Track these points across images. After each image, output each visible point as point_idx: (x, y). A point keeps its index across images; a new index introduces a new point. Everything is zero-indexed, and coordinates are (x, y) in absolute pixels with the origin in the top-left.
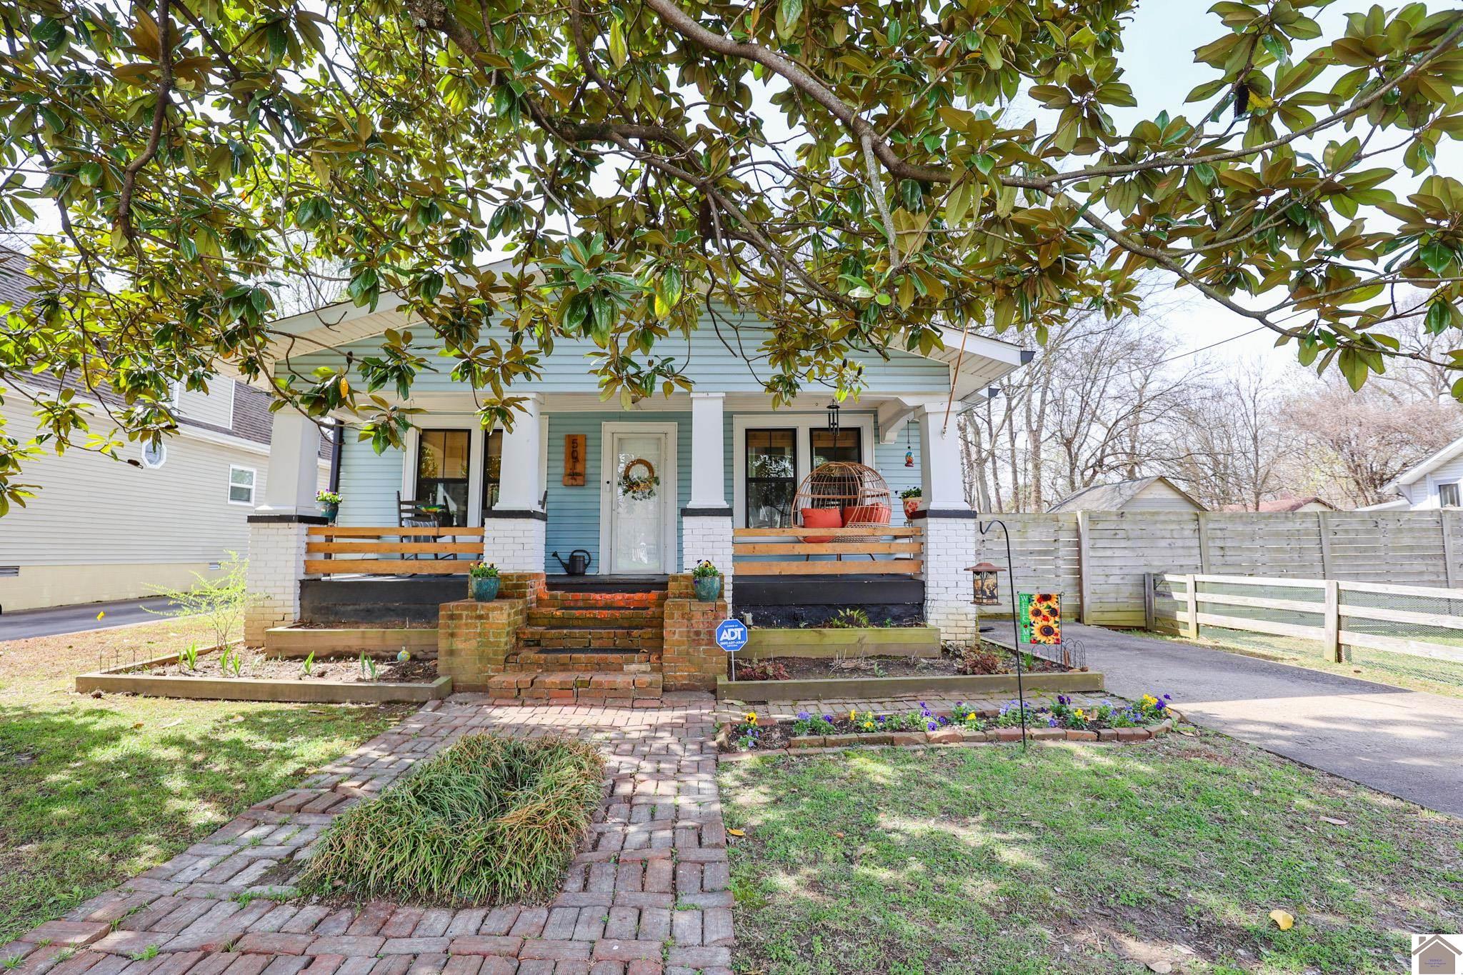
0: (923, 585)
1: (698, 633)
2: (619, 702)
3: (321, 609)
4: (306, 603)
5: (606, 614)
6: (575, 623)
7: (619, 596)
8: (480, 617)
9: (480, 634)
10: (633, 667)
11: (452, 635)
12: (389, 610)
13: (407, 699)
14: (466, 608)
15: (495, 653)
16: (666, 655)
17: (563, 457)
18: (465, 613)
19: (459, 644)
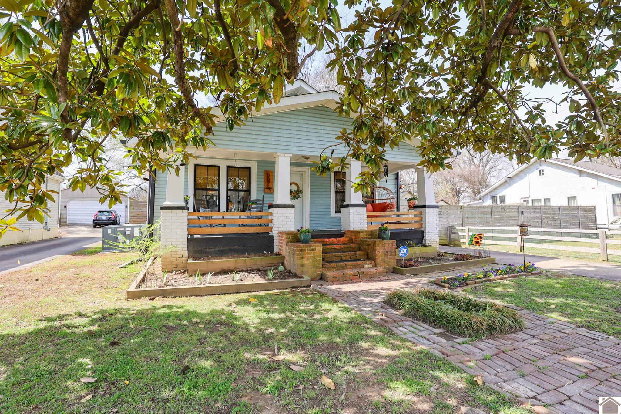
0: (423, 232)
1: (387, 252)
2: (375, 279)
3: (198, 251)
4: (190, 249)
5: (338, 246)
6: (328, 251)
7: (334, 240)
8: (313, 250)
9: (313, 257)
10: (367, 266)
11: (302, 258)
12: (230, 250)
13: (299, 285)
14: (307, 246)
15: (319, 264)
16: (377, 261)
17: (263, 180)
18: (307, 248)
19: (305, 262)
